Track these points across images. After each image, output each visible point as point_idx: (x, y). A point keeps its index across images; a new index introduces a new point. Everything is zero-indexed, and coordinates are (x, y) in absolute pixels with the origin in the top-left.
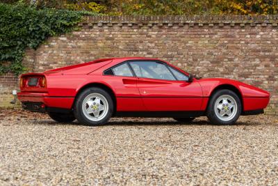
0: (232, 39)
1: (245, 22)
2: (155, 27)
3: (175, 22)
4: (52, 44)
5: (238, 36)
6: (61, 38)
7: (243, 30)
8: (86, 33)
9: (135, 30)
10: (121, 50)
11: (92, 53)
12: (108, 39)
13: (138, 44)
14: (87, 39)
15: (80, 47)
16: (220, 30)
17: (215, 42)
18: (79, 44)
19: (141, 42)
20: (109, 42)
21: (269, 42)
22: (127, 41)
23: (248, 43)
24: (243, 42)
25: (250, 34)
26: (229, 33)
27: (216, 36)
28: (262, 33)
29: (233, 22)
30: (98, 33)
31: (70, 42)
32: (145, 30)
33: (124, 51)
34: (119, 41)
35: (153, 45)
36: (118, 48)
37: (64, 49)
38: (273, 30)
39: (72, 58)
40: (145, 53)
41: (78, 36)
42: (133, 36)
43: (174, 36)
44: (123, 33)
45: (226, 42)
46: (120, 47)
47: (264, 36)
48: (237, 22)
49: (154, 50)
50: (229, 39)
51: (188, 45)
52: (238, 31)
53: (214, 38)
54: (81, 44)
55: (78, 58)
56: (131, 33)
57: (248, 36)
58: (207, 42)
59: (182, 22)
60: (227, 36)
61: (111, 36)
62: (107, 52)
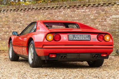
0: (52, 15)
1: (56, 6)
2: (22, 11)
3: (29, 8)
5: (54, 13)
7: (56, 10)
9: (15, 13)
10: (11, 22)
11: (1, 24)
12: (6, 17)
13: (17, 19)
16: (47, 11)
17: (45, 17)
19: (18, 18)
20: (7, 18)
21: (67, 16)
22: (13, 18)
23: (58, 17)
24: (56, 16)
25: (59, 12)
26: (51, 12)
27: (45, 14)
28: (63, 11)
29: (51, 6)
30: (3, 15)
32: (19, 12)
35: (22, 19)
38: (68, 10)
40: (19, 23)
42: (15, 15)
43: (30, 15)
44: (11, 14)
45: (49, 16)
46: (10, 21)
47: (65, 13)
48: (53, 6)
49: (22, 22)
50: (51, 15)
51: (35, 18)
52: (54, 11)
53: (45, 15)
56: (14, 14)
57: (58, 13)
58: (42, 17)
59: (31, 7)
60: (49, 14)
61: (7, 16)
62: (6, 23)
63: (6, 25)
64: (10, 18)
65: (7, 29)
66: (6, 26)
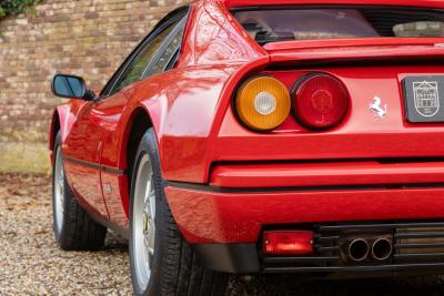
4: (8, 34)
6: (19, 22)
8: (55, 6)
10: (112, 39)
11: (66, 48)
12: (89, 16)
13: (136, 24)
14: (58, 19)
15: (47, 38)
18: (46, 32)
19: (142, 18)
20: (91, 22)
22: (119, 19)
31: (33, 28)
33: (115, 40)
34: (106, 20)
36: (104, 35)
37: (23, 45)
39: (37, 62)
41: (43, 14)
42: (128, 6)
46: (109, 33)
54: (49, 30)
55: (46, 61)
61: (93, 9)
62: (88, 46)
63: (90, 53)
64: (105, 20)
65: (95, 71)
66: (89, 59)
